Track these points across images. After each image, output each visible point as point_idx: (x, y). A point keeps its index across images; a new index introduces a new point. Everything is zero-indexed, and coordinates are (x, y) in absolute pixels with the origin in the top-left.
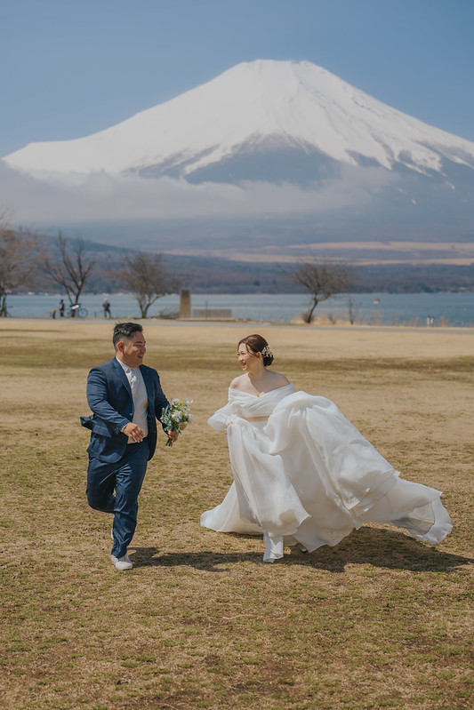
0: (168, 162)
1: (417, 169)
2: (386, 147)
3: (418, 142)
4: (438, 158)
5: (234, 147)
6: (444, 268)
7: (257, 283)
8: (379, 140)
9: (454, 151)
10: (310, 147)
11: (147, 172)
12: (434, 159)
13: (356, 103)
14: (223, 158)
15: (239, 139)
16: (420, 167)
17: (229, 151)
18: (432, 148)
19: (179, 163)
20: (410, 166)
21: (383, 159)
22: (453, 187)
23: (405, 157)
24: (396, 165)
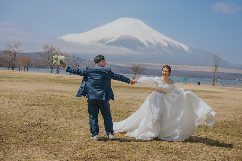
0: (101, 40)
1: (162, 46)
2: (155, 40)
3: (162, 40)
4: (167, 44)
5: (118, 38)
7: (121, 71)
8: (153, 39)
9: (171, 43)
10: (136, 39)
12: (166, 44)
13: (148, 29)
14: (115, 40)
15: (119, 36)
16: (163, 46)
17: (117, 39)
18: (166, 42)
19: (104, 41)
20: (160, 45)
21: (154, 43)
22: (170, 51)
23: (159, 43)
24: (157, 45)
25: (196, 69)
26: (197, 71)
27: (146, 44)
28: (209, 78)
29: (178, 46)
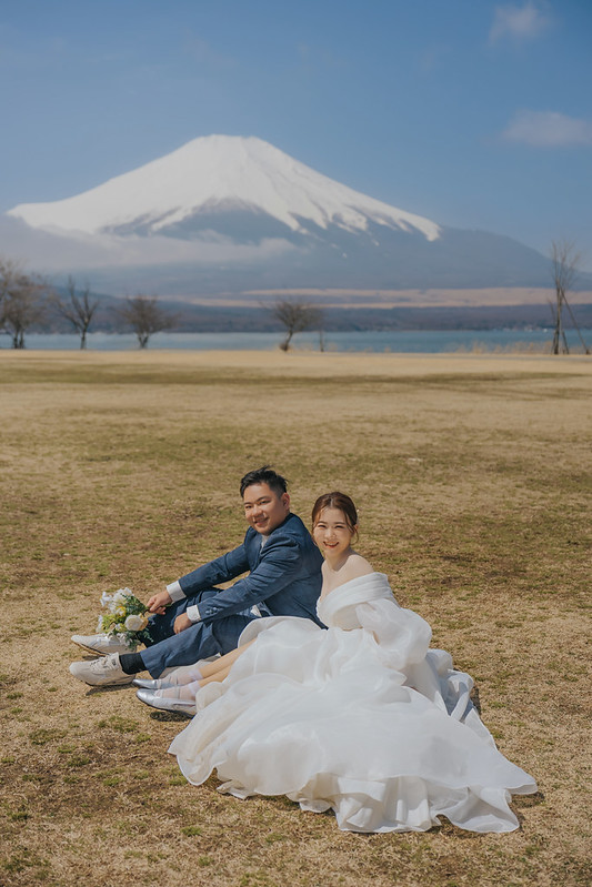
0: (138, 220)
1: (348, 229)
2: (322, 211)
3: (347, 206)
4: (364, 220)
5: (194, 209)
6: (371, 311)
7: (216, 324)
8: (315, 204)
9: (377, 215)
10: (259, 209)
11: (121, 230)
13: (296, 173)
14: (185, 218)
15: (198, 201)
16: (351, 227)
17: (190, 212)
18: (359, 211)
19: (147, 221)
20: (341, 226)
21: (319, 219)
22: (377, 244)
23: (337, 218)
24: (329, 225)
25: (467, 301)
26: (471, 305)
27: (294, 225)
28: (511, 327)
29: (403, 226)
